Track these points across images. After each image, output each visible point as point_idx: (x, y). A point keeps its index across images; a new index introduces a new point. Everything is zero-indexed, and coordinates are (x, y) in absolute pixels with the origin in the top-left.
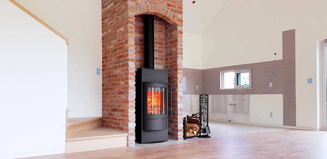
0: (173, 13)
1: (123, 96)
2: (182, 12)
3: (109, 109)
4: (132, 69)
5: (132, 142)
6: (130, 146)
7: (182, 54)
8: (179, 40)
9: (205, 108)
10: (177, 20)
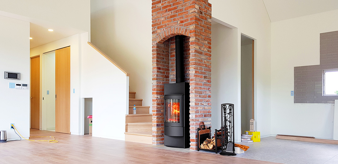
0: (185, 28)
5: (154, 142)
6: (153, 145)
7: (194, 64)
8: (191, 52)
9: (229, 120)
10: (189, 32)
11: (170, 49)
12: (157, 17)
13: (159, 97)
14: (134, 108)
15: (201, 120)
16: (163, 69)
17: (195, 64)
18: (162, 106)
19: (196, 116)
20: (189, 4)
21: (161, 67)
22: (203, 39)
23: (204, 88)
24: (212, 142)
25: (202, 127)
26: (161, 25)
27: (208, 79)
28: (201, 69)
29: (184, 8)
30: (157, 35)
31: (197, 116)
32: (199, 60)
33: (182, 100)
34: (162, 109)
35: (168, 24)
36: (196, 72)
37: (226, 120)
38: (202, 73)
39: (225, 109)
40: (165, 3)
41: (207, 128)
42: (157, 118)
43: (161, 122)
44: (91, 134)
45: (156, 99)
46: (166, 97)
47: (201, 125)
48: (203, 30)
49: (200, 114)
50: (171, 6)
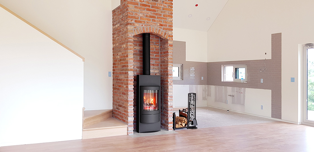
0: (164, 31)
1: (125, 96)
2: (172, 30)
3: (117, 104)
4: (131, 77)
5: (131, 131)
6: (129, 135)
10: (168, 36)
20: (168, 13)
30: (135, 28)
40: (144, 1)
45: (133, 89)
50: (149, 6)
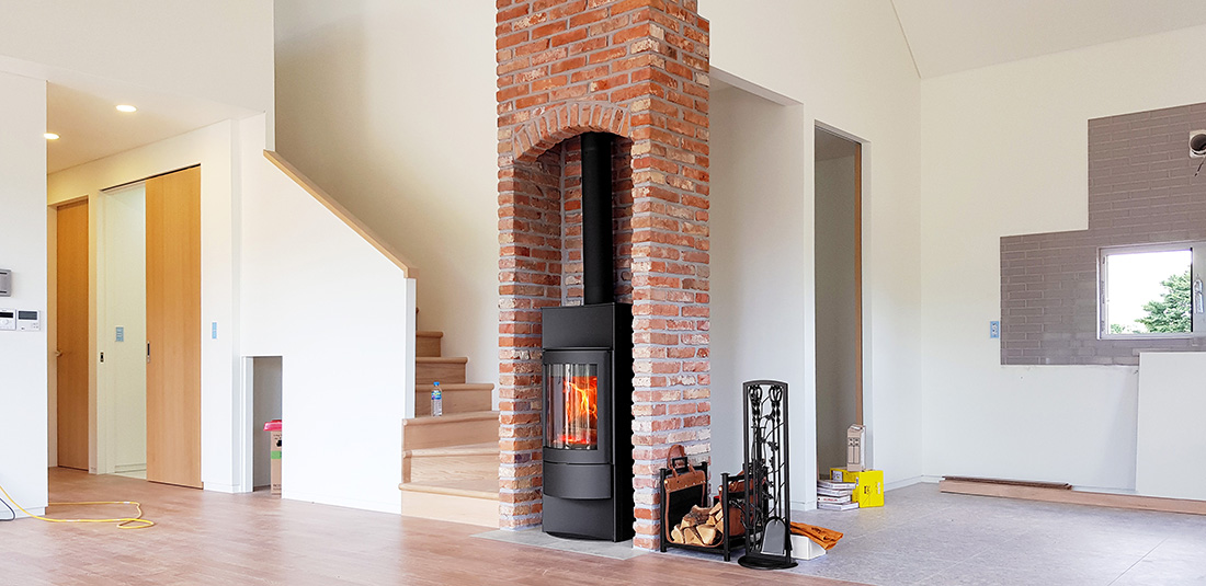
0: (616, 107)
4: (506, 316)
5: (505, 518)
6: (502, 529)
7: (648, 240)
8: (637, 193)
9: (770, 439)
10: (629, 124)
11: (563, 178)
12: (515, 64)
13: (523, 354)
14: (436, 393)
15: (672, 438)
16: (536, 253)
17: (652, 237)
18: (536, 387)
19: (656, 427)
20: (628, 20)
21: (532, 246)
22: (679, 148)
23: (684, 324)
24: (711, 521)
25: (678, 464)
26: (531, 94)
27: (698, 291)
28: (673, 254)
29: (611, 34)
30: (517, 130)
31: (659, 424)
32: (665, 224)
33: (605, 365)
34: (534, 400)
35: (554, 93)
36: (655, 266)
37: (760, 440)
38: (676, 269)
39: (756, 402)
40: (543, 15)
41: (696, 468)
42: (517, 431)
43: (532, 446)
44: (279, 487)
45: (512, 361)
46: (549, 357)
47: (674, 456)
48: (681, 115)
49: (668, 417)
50: (563, 25)
